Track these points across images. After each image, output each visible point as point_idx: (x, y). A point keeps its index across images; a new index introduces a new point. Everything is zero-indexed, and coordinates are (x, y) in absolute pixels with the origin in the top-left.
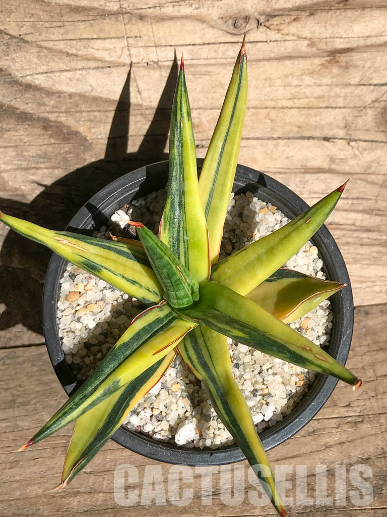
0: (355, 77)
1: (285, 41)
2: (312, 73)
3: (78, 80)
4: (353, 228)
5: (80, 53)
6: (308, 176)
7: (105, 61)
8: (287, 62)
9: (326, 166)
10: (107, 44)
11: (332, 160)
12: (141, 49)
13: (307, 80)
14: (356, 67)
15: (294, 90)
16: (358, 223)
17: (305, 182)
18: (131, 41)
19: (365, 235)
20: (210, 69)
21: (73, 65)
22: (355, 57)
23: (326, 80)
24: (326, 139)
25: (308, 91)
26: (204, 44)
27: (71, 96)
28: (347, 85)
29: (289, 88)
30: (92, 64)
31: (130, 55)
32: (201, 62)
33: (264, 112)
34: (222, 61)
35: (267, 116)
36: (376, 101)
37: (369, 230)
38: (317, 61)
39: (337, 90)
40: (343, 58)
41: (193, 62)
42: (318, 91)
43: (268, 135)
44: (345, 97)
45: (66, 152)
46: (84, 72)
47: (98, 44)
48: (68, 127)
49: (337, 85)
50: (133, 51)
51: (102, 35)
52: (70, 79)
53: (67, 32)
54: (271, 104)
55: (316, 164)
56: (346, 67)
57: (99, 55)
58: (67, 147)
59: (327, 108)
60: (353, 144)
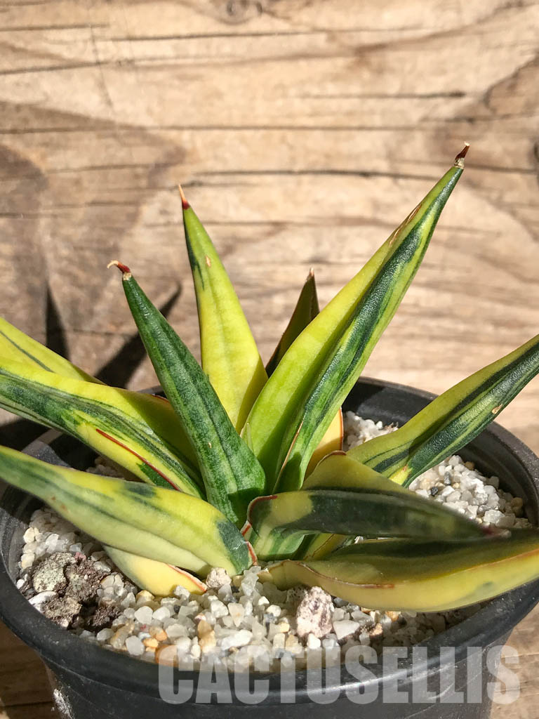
0: (393, 85)
1: (297, 33)
2: (336, 78)
3: (28, 85)
4: (416, 310)
5: (30, 47)
6: (346, 231)
7: (64, 59)
8: (303, 64)
9: (368, 213)
10: (66, 35)
11: (376, 205)
12: (110, 44)
13: (331, 88)
14: (392, 71)
15: (317, 103)
16: (423, 304)
17: (342, 239)
18: (97, 31)
19: (432, 323)
20: (202, 71)
21: (21, 63)
22: (391, 57)
23: (355, 89)
24: (365, 174)
25: (334, 104)
26: (191, 37)
27: (18, 108)
28: (383, 96)
29: (308, 100)
30: (46, 63)
31: (95, 51)
32: (190, 61)
33: (277, 134)
34: (217, 60)
35: (283, 140)
36: (425, 119)
37: (437, 315)
38: (341, 62)
39: (372, 103)
40: (374, 59)
41: (180, 61)
42: (347, 104)
43: (286, 167)
44: (383, 113)
45: (14, 192)
46: (36, 75)
47: (52, 35)
48: (15, 154)
49: (370, 96)
50: (100, 45)
51: (59, 22)
52: (18, 84)
53: (12, 18)
54: (287, 122)
55: (353, 211)
56: (380, 71)
57: (55, 49)
58: (13, 184)
59: (361, 128)
60: (402, 182)
